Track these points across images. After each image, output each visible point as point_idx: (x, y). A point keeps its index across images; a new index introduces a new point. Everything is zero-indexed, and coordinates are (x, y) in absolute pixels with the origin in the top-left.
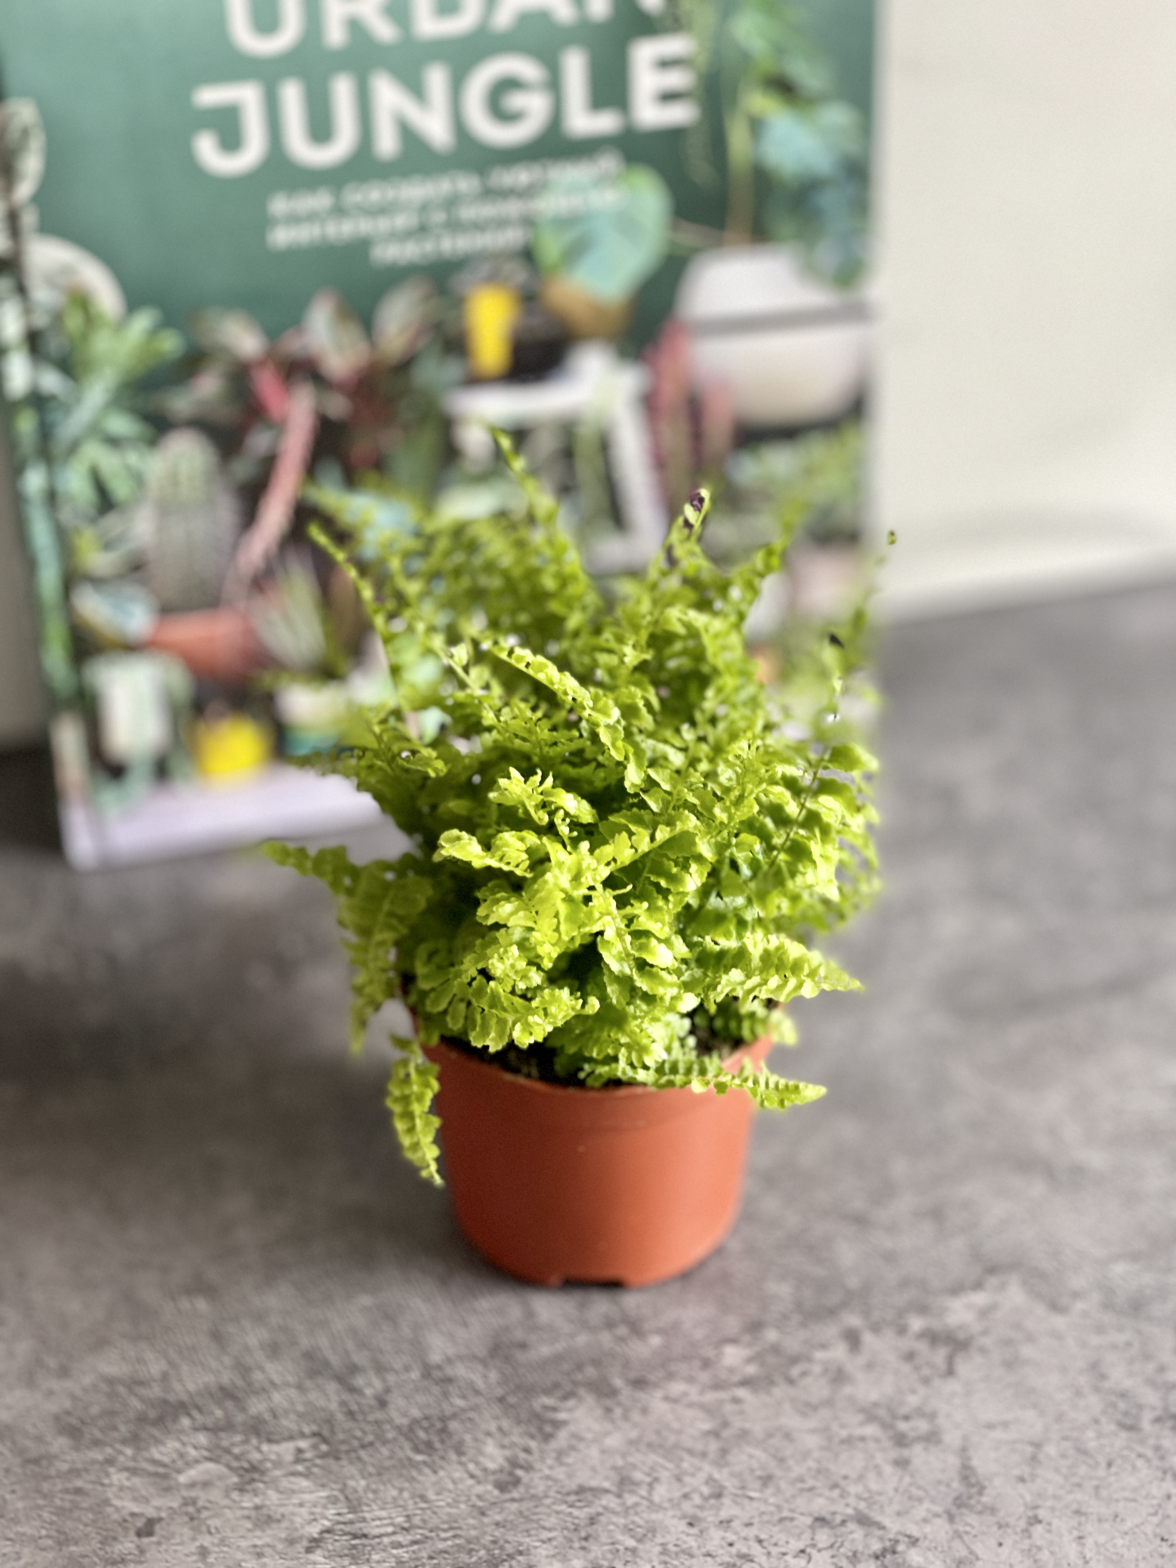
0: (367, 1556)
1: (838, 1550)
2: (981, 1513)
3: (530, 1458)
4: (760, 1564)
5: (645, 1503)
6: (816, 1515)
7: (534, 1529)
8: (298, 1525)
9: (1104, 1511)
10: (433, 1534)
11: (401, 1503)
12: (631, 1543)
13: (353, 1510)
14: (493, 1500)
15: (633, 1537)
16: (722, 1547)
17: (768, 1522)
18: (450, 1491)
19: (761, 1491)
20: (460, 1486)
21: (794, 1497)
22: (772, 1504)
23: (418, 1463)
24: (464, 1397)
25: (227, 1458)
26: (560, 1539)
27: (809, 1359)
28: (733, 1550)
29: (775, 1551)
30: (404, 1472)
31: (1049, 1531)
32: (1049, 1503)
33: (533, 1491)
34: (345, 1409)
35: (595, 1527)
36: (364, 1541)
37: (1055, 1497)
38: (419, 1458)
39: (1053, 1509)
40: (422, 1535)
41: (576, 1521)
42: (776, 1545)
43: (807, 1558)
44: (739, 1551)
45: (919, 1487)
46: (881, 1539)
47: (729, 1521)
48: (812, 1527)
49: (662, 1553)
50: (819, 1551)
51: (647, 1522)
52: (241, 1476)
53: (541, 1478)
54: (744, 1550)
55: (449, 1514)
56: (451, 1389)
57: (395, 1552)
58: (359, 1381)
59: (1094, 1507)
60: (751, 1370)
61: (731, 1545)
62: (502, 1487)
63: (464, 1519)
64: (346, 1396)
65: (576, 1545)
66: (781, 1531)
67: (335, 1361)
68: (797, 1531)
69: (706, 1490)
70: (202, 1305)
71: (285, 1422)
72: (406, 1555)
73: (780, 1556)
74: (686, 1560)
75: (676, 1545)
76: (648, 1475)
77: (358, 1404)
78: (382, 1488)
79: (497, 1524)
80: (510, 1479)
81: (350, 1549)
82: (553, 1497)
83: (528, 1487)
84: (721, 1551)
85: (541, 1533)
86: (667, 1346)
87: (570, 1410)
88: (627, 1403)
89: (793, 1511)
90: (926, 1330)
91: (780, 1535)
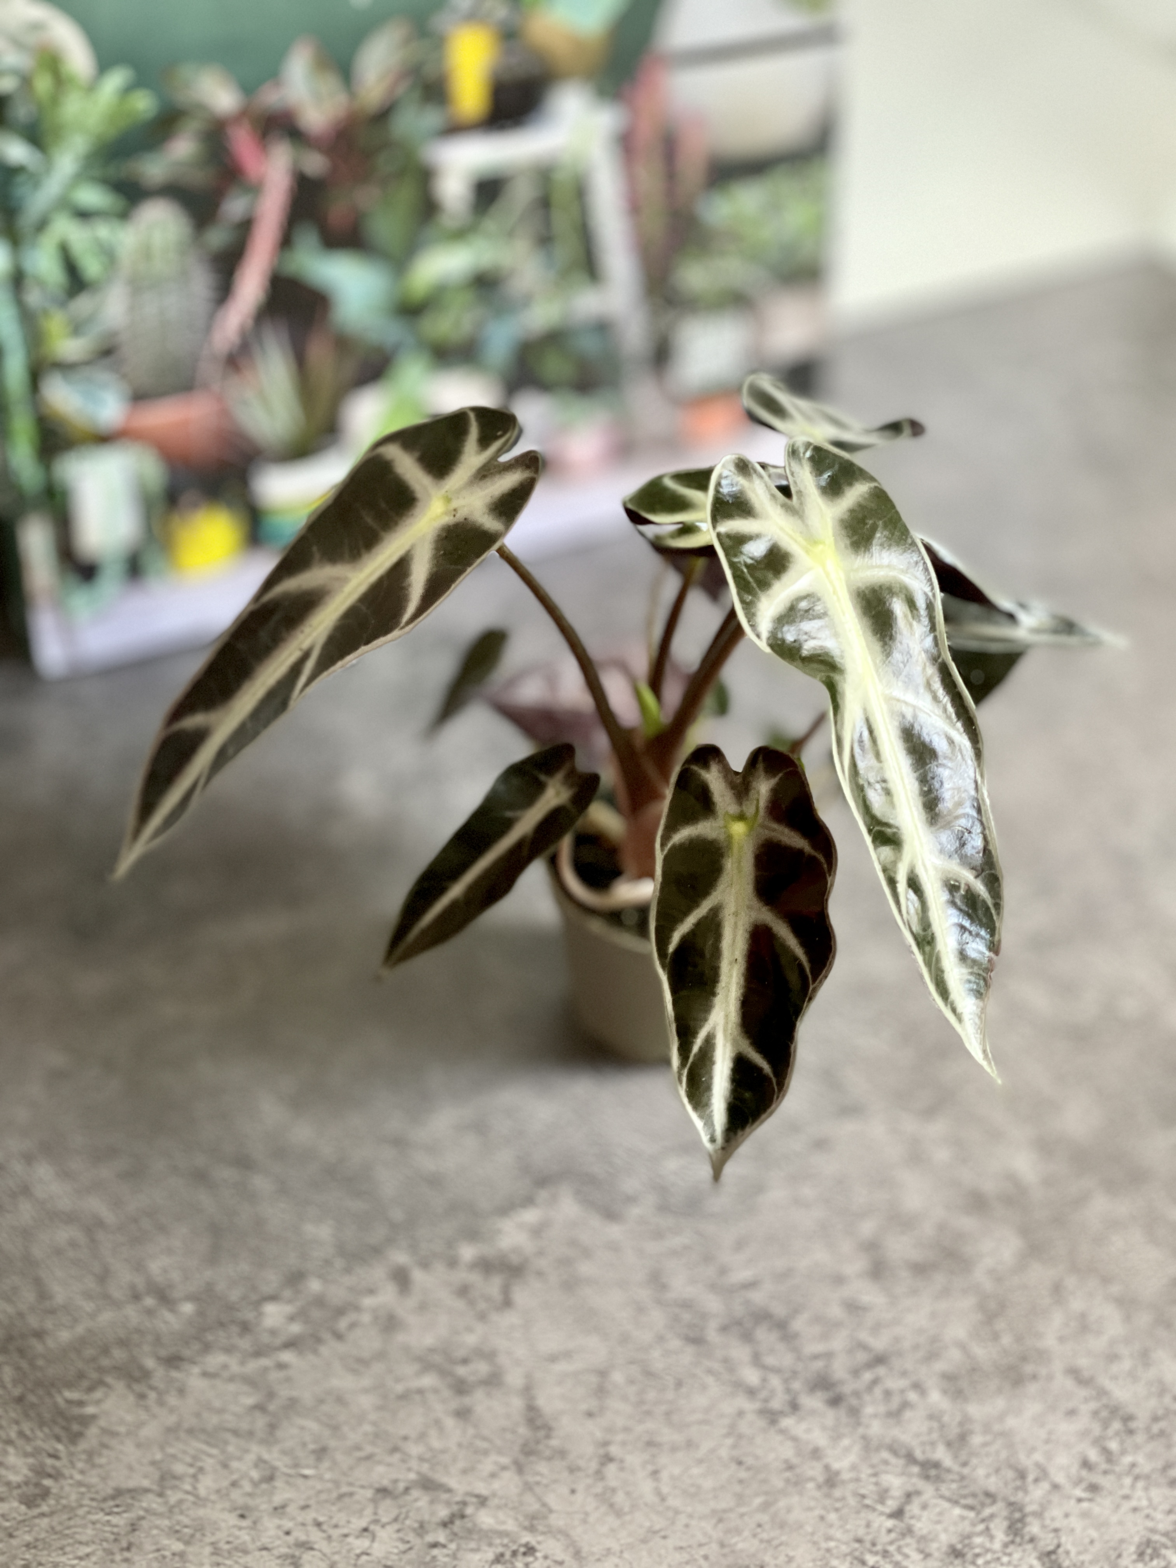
1: (403, 1523)
2: (550, 1459)
3: (57, 1463)
4: (320, 1551)
5: (191, 1498)
6: (377, 1486)
7: (69, 1545)
9: (677, 1438)
12: (178, 1546)
14: (20, 1518)
15: (179, 1539)
16: (279, 1538)
17: (325, 1502)
19: (316, 1467)
21: (351, 1468)
22: (328, 1481)
26: (100, 1553)
27: (357, 1308)
28: (290, 1539)
29: (335, 1533)
31: (622, 1469)
32: (620, 1437)
33: (64, 1502)
35: (137, 1533)
37: (627, 1430)
39: (624, 1444)
41: (115, 1530)
42: (336, 1526)
44: (296, 1540)
45: (485, 1439)
46: (448, 1503)
47: (283, 1507)
48: (374, 1501)
49: (213, 1554)
50: (383, 1526)
51: (194, 1520)
53: (71, 1485)
54: (303, 1538)
59: (667, 1435)
60: (296, 1328)
61: (288, 1533)
62: (29, 1502)
65: (118, 1557)
66: (340, 1510)
68: (358, 1507)
69: (255, 1474)
73: (342, 1538)
74: (240, 1557)
75: (228, 1543)
76: (191, 1465)
79: (28, 1546)
80: (37, 1491)
82: (88, 1506)
83: (59, 1498)
84: (278, 1542)
85: (78, 1549)
86: (201, 1313)
87: (98, 1402)
88: (162, 1386)
89: (352, 1485)
90: (478, 1259)
91: (340, 1514)
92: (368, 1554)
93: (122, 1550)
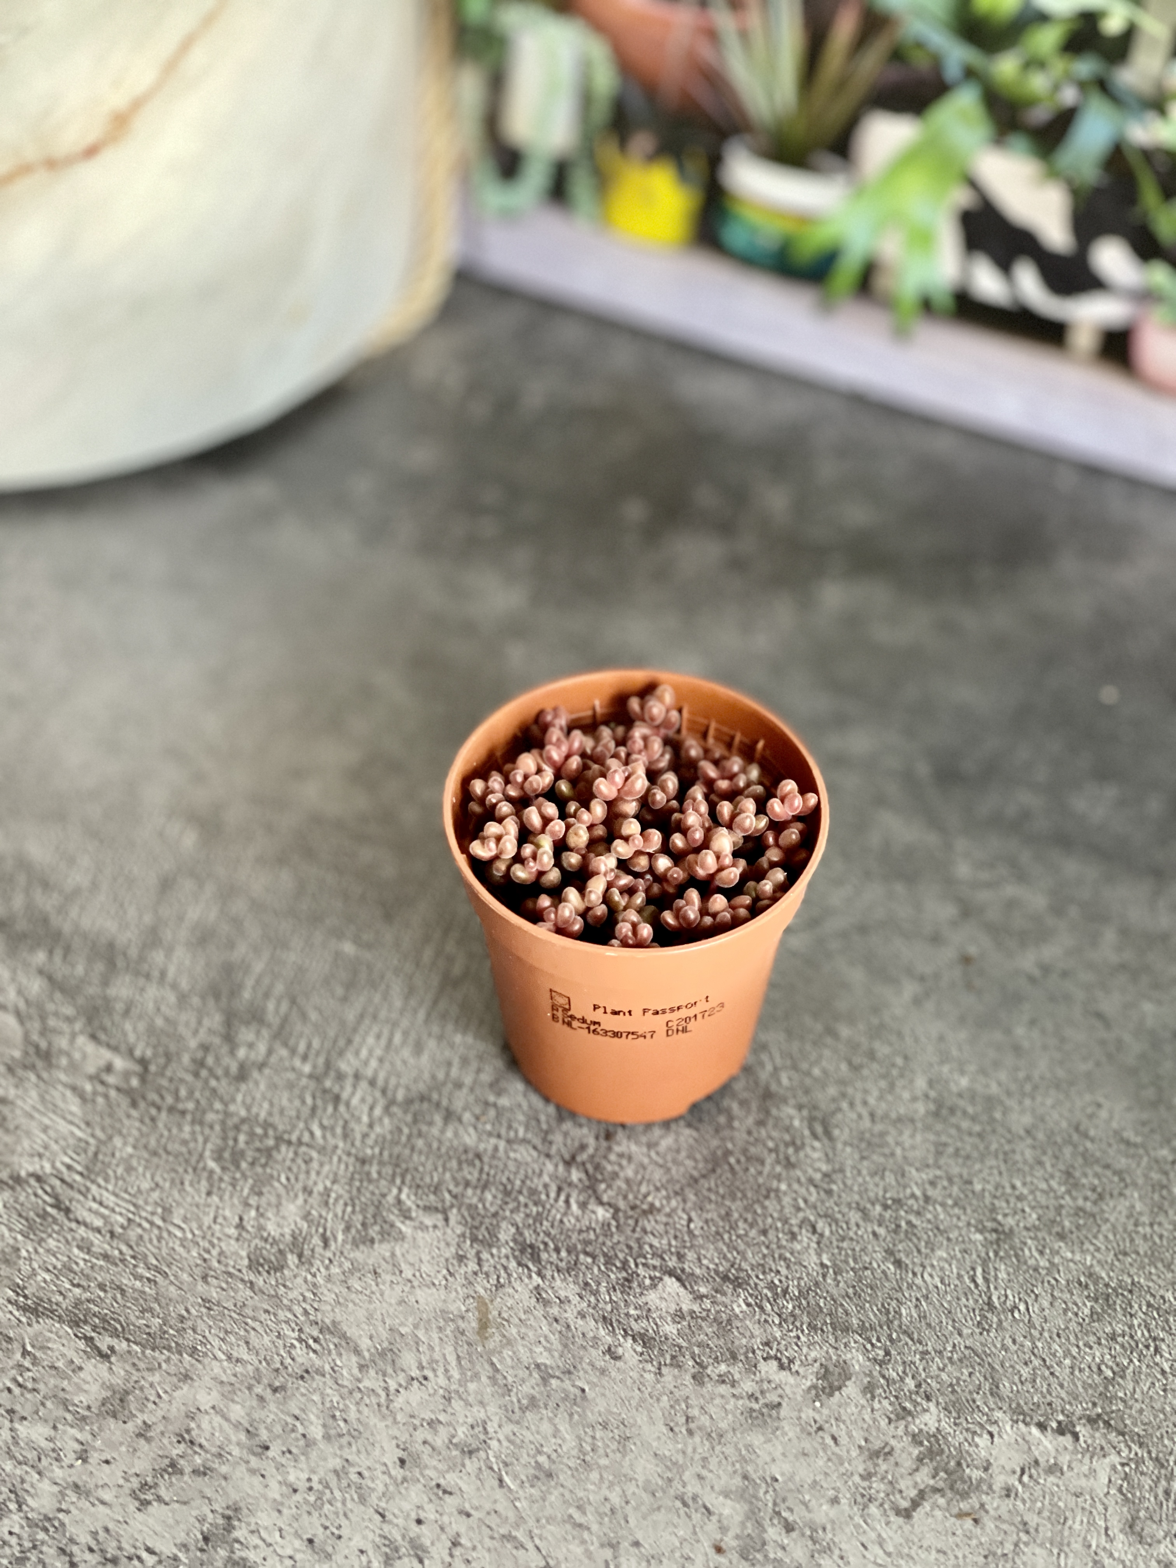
0: (44, 1236)
3: (319, 1250)
5: (383, 1399)
7: (237, 1335)
8: (19, 1149)
10: (133, 1261)
11: (140, 1202)
12: (316, 1432)
13: (88, 1174)
14: (231, 1270)
15: (324, 1426)
16: (406, 1518)
17: (489, 1527)
18: (200, 1227)
19: (522, 1485)
20: (217, 1227)
21: (550, 1519)
22: (516, 1508)
23: (204, 1169)
25: (35, 1026)
26: (250, 1369)
27: (751, 1368)
28: (415, 1529)
30: (181, 1170)
33: (282, 1290)
34: (199, 1055)
35: (301, 1382)
36: (60, 1216)
38: (212, 1164)
40: (121, 1252)
41: (288, 1361)
42: (468, 1562)
44: (419, 1537)
47: (447, 1492)
49: (336, 1472)
51: (358, 1419)
52: (26, 1053)
53: (306, 1281)
54: (426, 1541)
55: (173, 1249)
57: (76, 1251)
58: (246, 1034)
60: (670, 1329)
61: (419, 1522)
62: (256, 1262)
63: (181, 1269)
64: (217, 1041)
65: (259, 1389)
66: (489, 1550)
67: (247, 995)
69: (462, 1433)
70: (190, 840)
71: (128, 1027)
72: (81, 1263)
74: (352, 1500)
75: (360, 1474)
76: (421, 1367)
77: (217, 1059)
78: (141, 1170)
79: (206, 1301)
80: (273, 1258)
81: (38, 1215)
82: (295, 1316)
83: (282, 1283)
84: (400, 1521)
85: (238, 1345)
86: (605, 1228)
87: (421, 1227)
89: (532, 1538)
90: (934, 1436)
91: (487, 1555)
93: (270, 1385)
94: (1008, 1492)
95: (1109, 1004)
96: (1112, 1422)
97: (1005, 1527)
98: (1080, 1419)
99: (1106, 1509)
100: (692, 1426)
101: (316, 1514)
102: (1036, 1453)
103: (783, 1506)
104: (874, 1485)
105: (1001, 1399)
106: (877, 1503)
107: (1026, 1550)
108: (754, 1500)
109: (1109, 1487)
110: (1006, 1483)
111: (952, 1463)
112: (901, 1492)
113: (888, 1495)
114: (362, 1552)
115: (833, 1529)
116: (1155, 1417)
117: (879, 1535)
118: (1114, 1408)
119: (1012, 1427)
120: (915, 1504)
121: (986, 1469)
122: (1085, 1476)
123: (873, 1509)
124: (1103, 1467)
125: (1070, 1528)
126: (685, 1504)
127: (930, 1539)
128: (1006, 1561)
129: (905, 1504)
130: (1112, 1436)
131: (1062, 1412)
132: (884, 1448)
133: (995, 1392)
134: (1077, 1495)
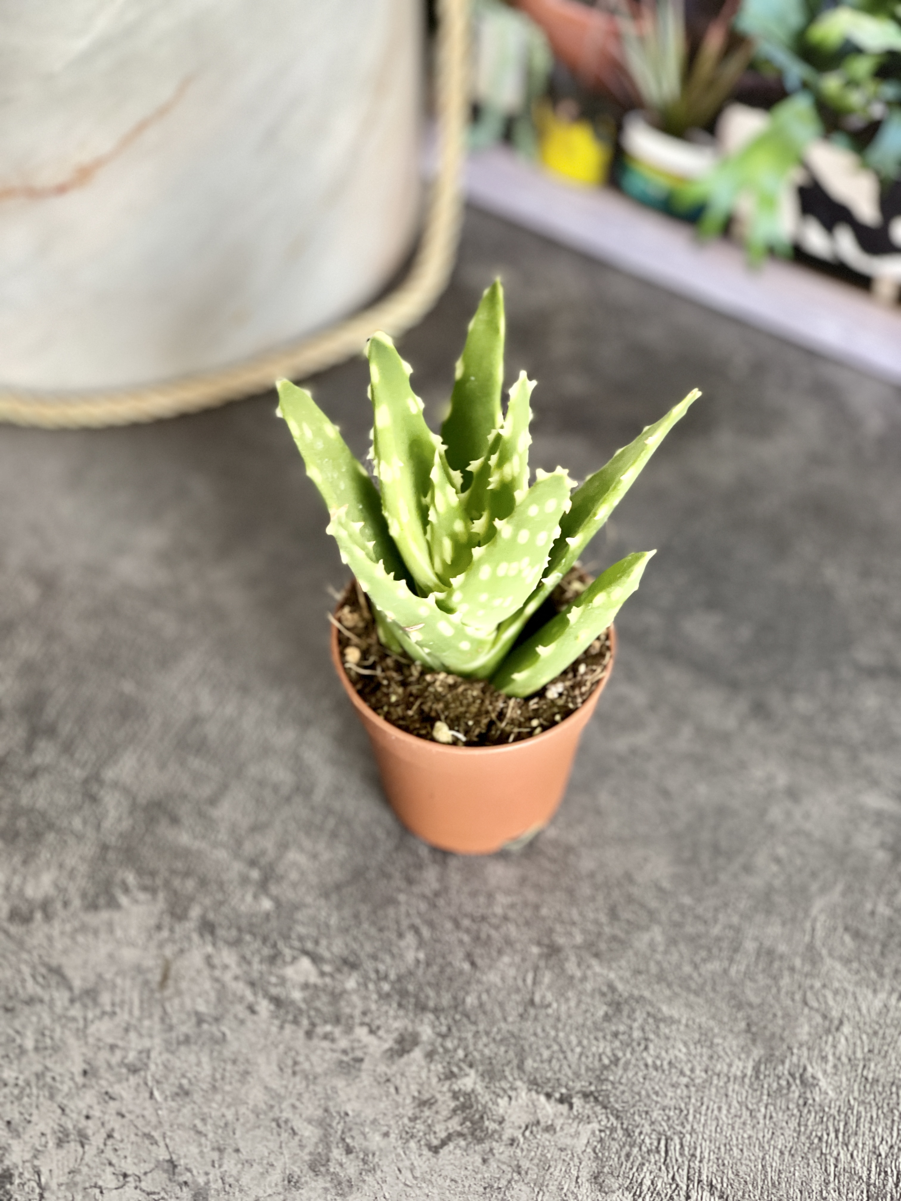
3: (60, 911)
4: (84, 1153)
5: (81, 1024)
6: (175, 1157)
12: (29, 1044)
15: (37, 1041)
16: (79, 1113)
17: (136, 1126)
19: (166, 1099)
21: (181, 1126)
22: (158, 1115)
24: (85, 822)
28: (83, 1122)
29: (109, 1154)
33: (26, 938)
35: (26, 1007)
41: (21, 991)
42: (116, 1150)
43: (120, 1184)
44: (86, 1127)
47: (112, 1098)
48: (158, 1164)
49: (37, 1074)
50: (136, 1188)
51: (61, 1040)
53: (45, 933)
54: (90, 1132)
56: (86, 806)
58: (42, 745)
60: (297, 995)
61: (88, 1117)
62: (13, 915)
66: (132, 1143)
68: (144, 1155)
69: (132, 1056)
73: (106, 1162)
74: (44, 1096)
75: (54, 1079)
76: (113, 1004)
80: (26, 914)
82: (32, 957)
83: (28, 932)
84: (74, 1116)
86: (267, 916)
87: (136, 901)
88: (177, 936)
89: (164, 1138)
90: (469, 1095)
91: (129, 1146)
92: (101, 1192)
94: (513, 1141)
95: (673, 783)
96: (600, 1098)
97: (504, 1167)
98: (577, 1093)
99: (580, 1163)
100: (297, 1068)
101: (16, 1104)
102: (540, 1116)
103: (348, 1134)
104: (417, 1126)
105: (524, 1071)
106: (416, 1140)
107: (515, 1186)
108: (329, 1129)
109: (586, 1146)
110: (513, 1135)
111: (477, 1116)
112: (435, 1133)
113: (425, 1134)
114: (43, 1134)
115: (380, 1156)
116: (633, 1097)
117: (412, 1164)
118: (604, 1087)
119: (527, 1094)
120: (444, 1143)
121: (500, 1123)
122: (571, 1136)
123: (412, 1144)
124: (586, 1131)
125: (551, 1174)
126: (279, 1126)
127: (448, 1171)
128: (499, 1193)
129: (435, 1142)
130: (598, 1109)
131: (566, 1087)
132: (429, 1100)
133: (520, 1067)
134: (561, 1150)
